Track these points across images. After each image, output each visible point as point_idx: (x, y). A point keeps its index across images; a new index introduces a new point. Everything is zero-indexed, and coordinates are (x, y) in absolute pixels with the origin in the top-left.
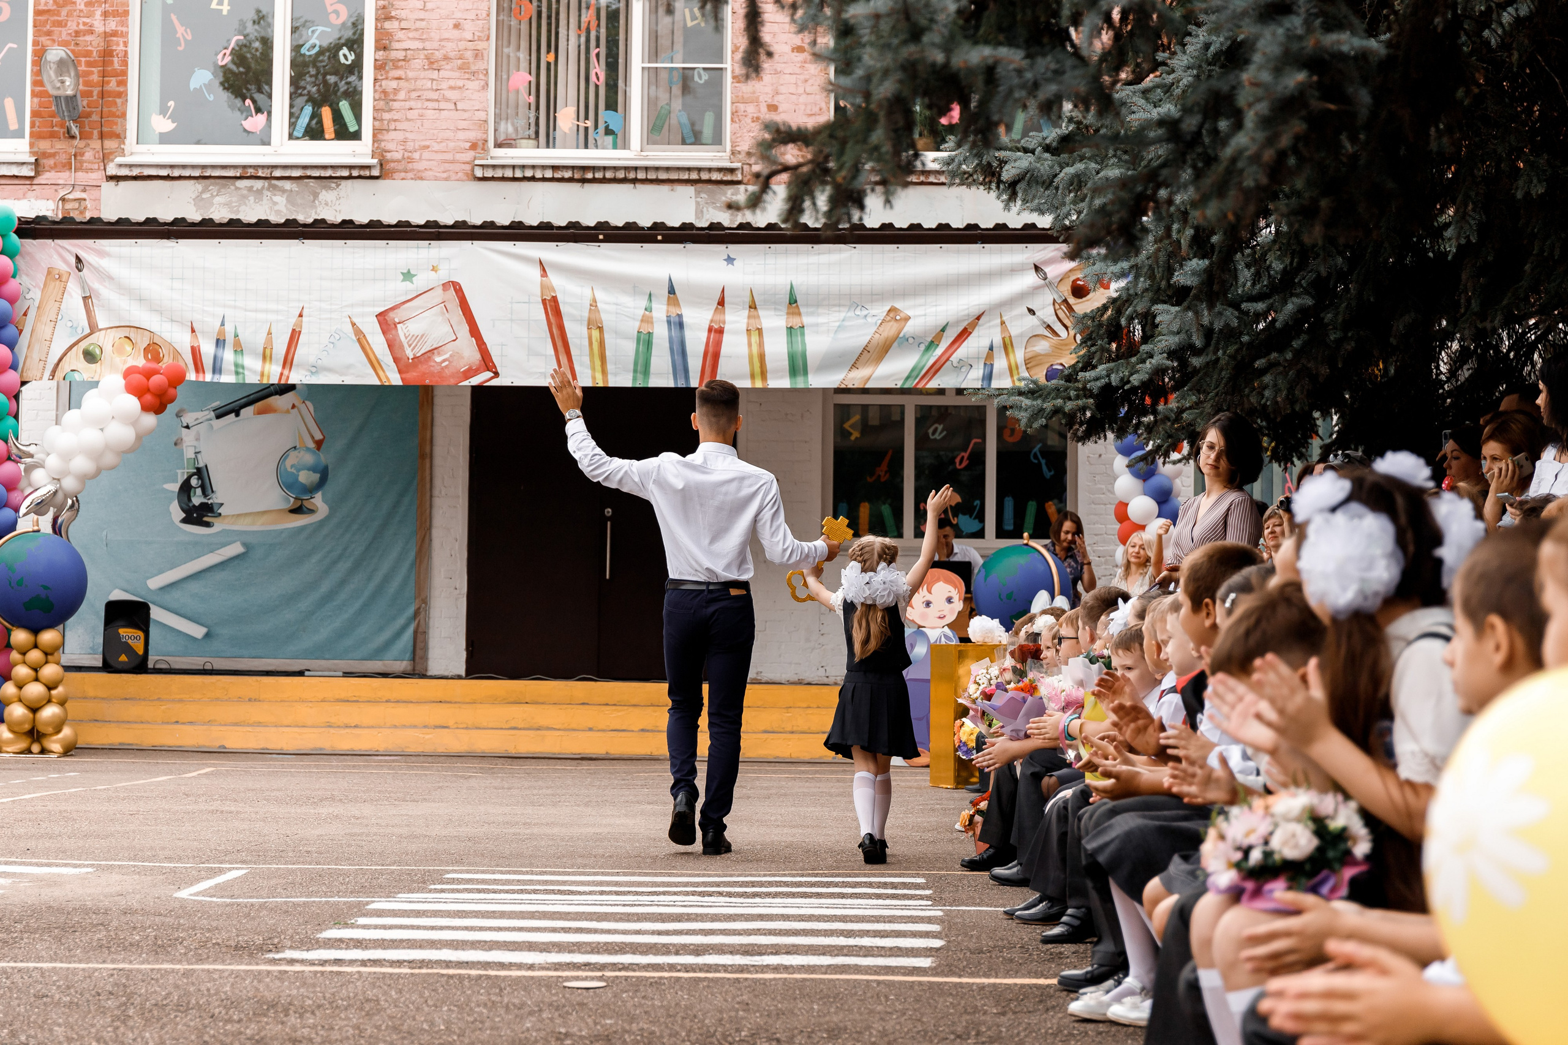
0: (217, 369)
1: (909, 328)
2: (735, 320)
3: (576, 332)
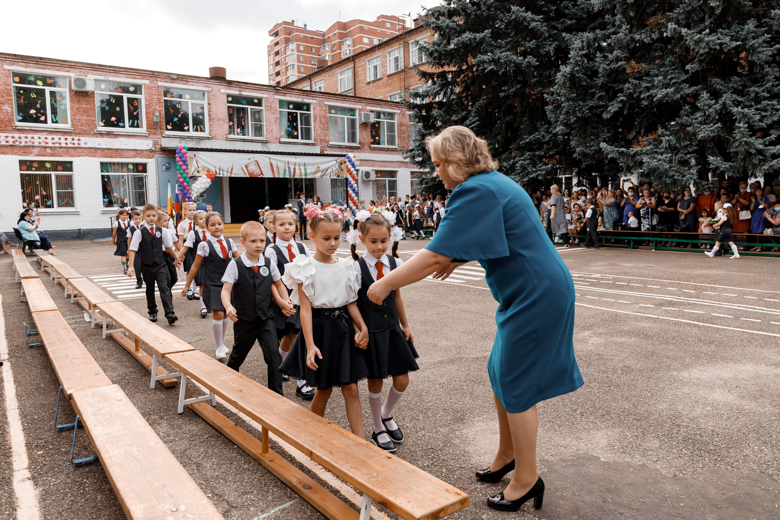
0: (219, 174)
1: (320, 169)
2: (297, 167)
3: (275, 169)
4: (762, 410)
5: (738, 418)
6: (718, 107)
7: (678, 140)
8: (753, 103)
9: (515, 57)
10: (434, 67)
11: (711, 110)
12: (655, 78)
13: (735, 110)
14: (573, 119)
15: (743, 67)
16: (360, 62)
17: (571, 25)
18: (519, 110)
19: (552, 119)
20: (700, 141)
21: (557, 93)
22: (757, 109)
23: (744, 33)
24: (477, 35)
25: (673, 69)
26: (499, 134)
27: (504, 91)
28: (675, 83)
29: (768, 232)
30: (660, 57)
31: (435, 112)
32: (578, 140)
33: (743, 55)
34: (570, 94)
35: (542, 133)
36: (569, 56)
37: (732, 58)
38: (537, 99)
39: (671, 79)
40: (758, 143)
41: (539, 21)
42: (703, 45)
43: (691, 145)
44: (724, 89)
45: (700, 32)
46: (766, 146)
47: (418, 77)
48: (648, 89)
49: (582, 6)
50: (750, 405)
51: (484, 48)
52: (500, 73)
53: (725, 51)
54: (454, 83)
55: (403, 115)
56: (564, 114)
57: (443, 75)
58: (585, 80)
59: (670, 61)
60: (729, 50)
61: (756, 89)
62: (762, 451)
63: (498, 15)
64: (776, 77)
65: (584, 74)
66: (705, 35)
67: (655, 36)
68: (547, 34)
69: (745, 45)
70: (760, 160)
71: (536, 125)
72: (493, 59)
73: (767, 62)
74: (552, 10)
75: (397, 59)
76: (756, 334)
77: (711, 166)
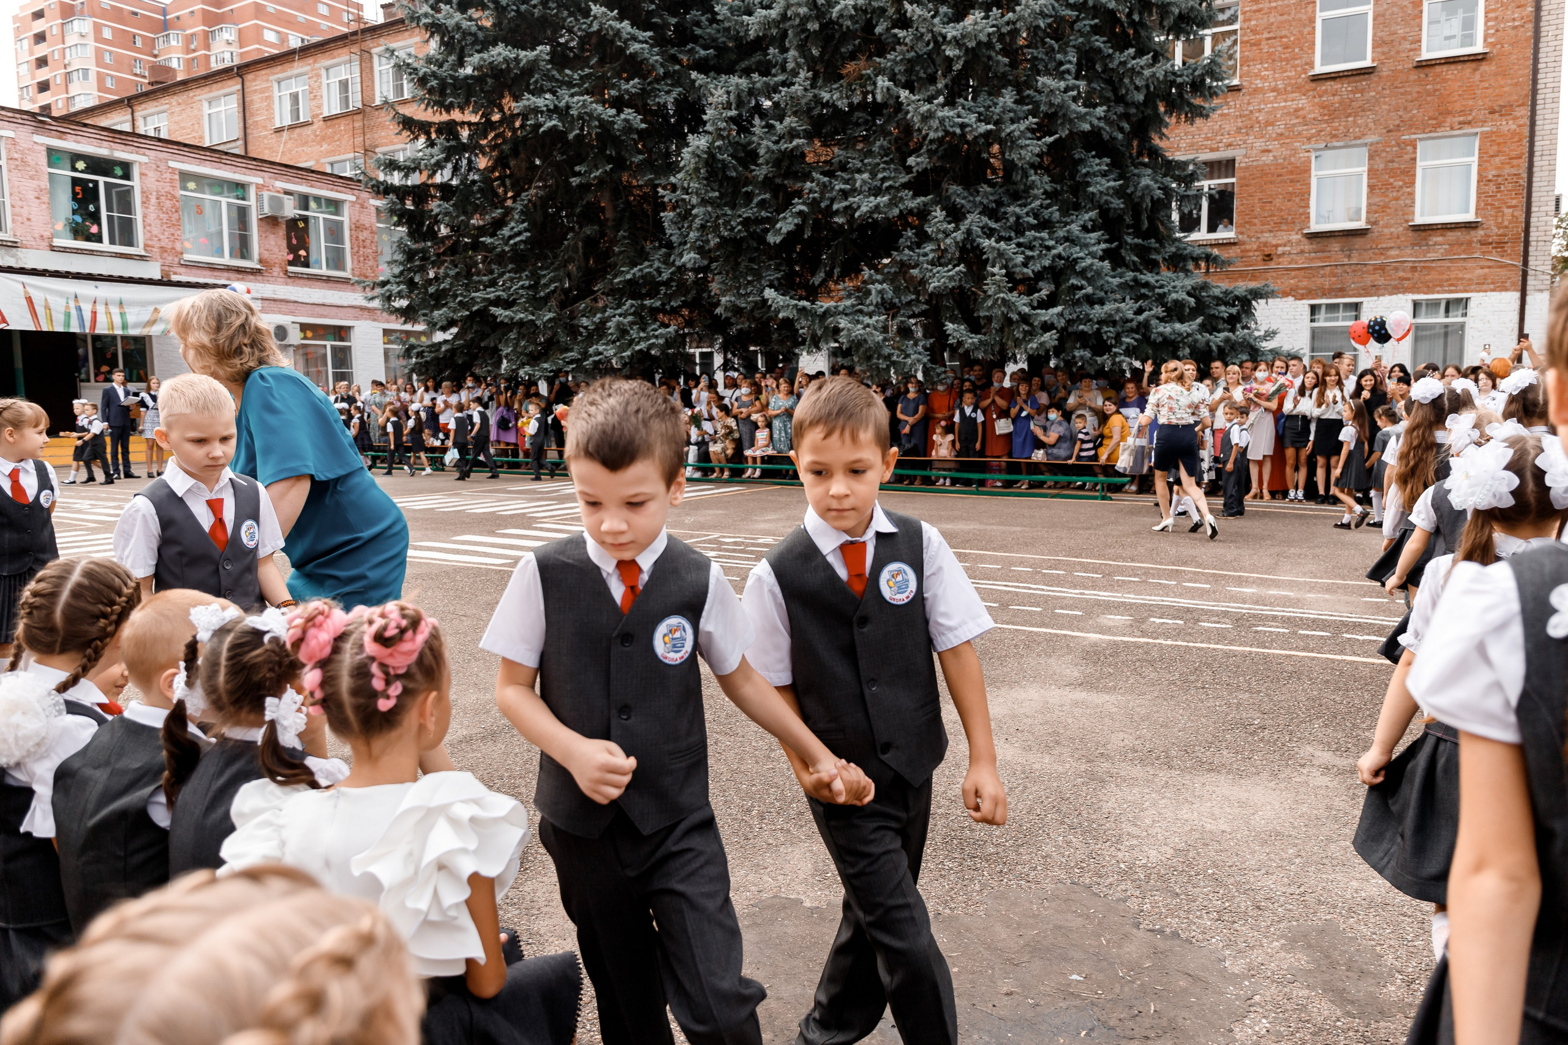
2: (101, 309)
3: (40, 310)
4: (1061, 769)
5: (1025, 788)
6: (959, 236)
7: (897, 290)
8: (1013, 234)
9: (600, 108)
10: (430, 110)
11: (948, 241)
12: (857, 176)
13: (986, 243)
14: (714, 241)
15: (994, 171)
16: (256, 82)
17: (706, 59)
18: (609, 214)
19: (674, 239)
20: (931, 295)
21: (683, 188)
22: (1019, 245)
23: (997, 110)
24: (522, 54)
25: (885, 162)
26: (571, 260)
27: (579, 174)
28: (890, 187)
29: (1039, 455)
30: (865, 139)
31: (434, 206)
32: (723, 283)
33: (996, 148)
34: (707, 192)
35: (657, 264)
36: (705, 117)
37: (980, 153)
38: (645, 197)
39: (883, 180)
40: (1022, 303)
41: (646, 42)
42: (935, 123)
43: (918, 301)
44: (968, 206)
45: (929, 100)
46: (1034, 308)
47: (394, 128)
48: (845, 194)
49: (727, 25)
50: (1042, 762)
51: (536, 82)
52: (571, 136)
53: (969, 137)
54: (473, 147)
55: (362, 207)
56: (698, 230)
57: (449, 129)
58: (735, 170)
59: (881, 147)
60: (976, 138)
61: (1017, 210)
62: (1069, 843)
63: (565, 20)
64: (1045, 193)
65: (732, 156)
66: (938, 105)
67: (857, 99)
68: (661, 71)
69: (999, 130)
70: (1025, 333)
71: (643, 248)
72: (556, 106)
73: (1032, 166)
74: (669, 24)
75: (344, 85)
76: (1036, 633)
77: (951, 341)
